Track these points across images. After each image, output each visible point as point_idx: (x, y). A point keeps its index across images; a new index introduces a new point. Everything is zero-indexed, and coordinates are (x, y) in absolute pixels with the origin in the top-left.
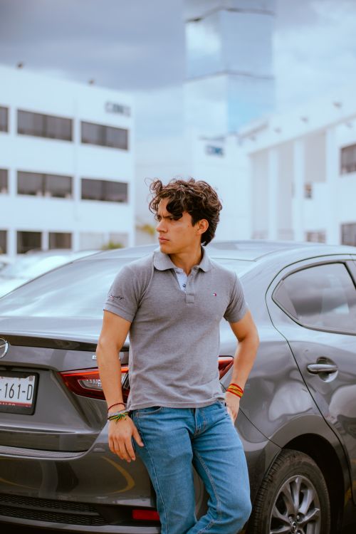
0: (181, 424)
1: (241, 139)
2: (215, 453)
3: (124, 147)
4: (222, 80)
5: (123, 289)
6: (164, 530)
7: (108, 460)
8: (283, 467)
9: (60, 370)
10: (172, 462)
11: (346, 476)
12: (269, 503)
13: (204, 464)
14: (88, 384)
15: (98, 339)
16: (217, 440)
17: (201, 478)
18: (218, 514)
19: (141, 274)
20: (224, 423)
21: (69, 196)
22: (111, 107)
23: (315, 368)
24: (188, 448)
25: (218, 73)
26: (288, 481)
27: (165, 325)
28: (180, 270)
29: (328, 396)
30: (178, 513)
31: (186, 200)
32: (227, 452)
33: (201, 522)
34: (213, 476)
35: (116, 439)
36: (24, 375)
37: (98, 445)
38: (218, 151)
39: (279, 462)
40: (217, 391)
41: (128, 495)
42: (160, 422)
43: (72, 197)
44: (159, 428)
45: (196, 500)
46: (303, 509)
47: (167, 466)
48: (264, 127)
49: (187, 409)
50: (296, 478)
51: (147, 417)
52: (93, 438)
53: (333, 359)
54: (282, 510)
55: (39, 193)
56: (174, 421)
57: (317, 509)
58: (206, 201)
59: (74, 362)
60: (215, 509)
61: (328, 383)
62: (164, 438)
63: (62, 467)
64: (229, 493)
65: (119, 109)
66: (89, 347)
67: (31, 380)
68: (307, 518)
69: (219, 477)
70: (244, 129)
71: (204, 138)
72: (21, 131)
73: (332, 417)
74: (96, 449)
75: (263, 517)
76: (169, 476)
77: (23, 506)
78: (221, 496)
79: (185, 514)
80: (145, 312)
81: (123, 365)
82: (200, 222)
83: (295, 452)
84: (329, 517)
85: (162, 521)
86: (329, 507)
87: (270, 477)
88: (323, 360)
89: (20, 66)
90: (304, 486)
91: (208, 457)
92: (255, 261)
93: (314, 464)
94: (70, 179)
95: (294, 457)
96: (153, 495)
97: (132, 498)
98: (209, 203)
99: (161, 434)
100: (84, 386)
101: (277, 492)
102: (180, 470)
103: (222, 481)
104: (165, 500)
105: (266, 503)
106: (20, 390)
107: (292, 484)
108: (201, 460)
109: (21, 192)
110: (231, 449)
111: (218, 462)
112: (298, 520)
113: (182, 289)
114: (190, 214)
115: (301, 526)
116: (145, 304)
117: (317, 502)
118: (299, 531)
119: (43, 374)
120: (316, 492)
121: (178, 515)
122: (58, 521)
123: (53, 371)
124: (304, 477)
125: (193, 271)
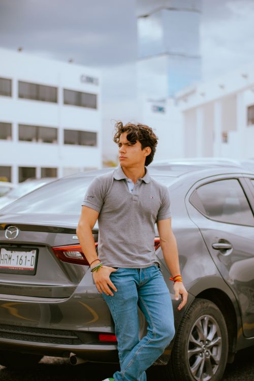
0: (131, 278)
1: (177, 101)
2: (152, 296)
3: (94, 107)
4: (163, 59)
5: (94, 191)
6: (119, 346)
7: (83, 304)
8: (196, 309)
9: (52, 246)
10: (125, 302)
11: (238, 319)
12: (187, 332)
13: (145, 303)
14: (70, 254)
15: (77, 226)
16: (153, 288)
17: (143, 313)
18: (153, 335)
19: (105, 182)
20: (157, 278)
21: (55, 142)
22: (84, 79)
23: (217, 246)
24: (135, 294)
25: (161, 54)
26: (200, 319)
27: (120, 214)
28: (130, 180)
29: (228, 267)
30: (128, 335)
31: (138, 133)
32: (159, 296)
33: (143, 340)
34: (150, 311)
36: (29, 250)
37: (77, 295)
38: (161, 110)
39: (194, 306)
41: (95, 325)
45: (140, 326)
46: (210, 337)
47: (122, 305)
48: (193, 92)
49: (135, 269)
50: (205, 317)
52: (73, 289)
54: (196, 337)
55: (34, 140)
56: (126, 277)
57: (220, 338)
59: (61, 241)
60: (151, 332)
61: (227, 256)
63: (53, 307)
64: (160, 321)
65: (90, 80)
66: (71, 231)
67: (33, 253)
68: (212, 343)
69: (155, 312)
70: (179, 94)
71: (151, 101)
72: (21, 96)
73: (231, 280)
74: (75, 297)
75: (183, 341)
76: (123, 311)
77: (29, 333)
78: (155, 323)
79: (133, 336)
80: (107, 206)
82: (146, 148)
83: (205, 300)
84: (227, 343)
85: (118, 340)
86: (227, 337)
87: (188, 316)
88: (222, 241)
89: (20, 50)
90: (210, 322)
91: (148, 299)
92: (178, 177)
93: (217, 308)
94: (56, 130)
95: (204, 303)
96: (113, 325)
97: (99, 326)
100: (68, 256)
101: (192, 325)
102: (130, 308)
103: (156, 314)
104: (121, 327)
105: (185, 332)
106: (26, 260)
107: (203, 320)
108: (143, 302)
109: (21, 139)
110: (162, 294)
111: (154, 302)
112: (207, 345)
113: (131, 192)
115: (208, 348)
116: (107, 200)
117: (219, 333)
118: (207, 352)
119: (41, 249)
120: (218, 327)
122: (51, 342)
123: (48, 246)
124: (211, 317)
125: (138, 181)
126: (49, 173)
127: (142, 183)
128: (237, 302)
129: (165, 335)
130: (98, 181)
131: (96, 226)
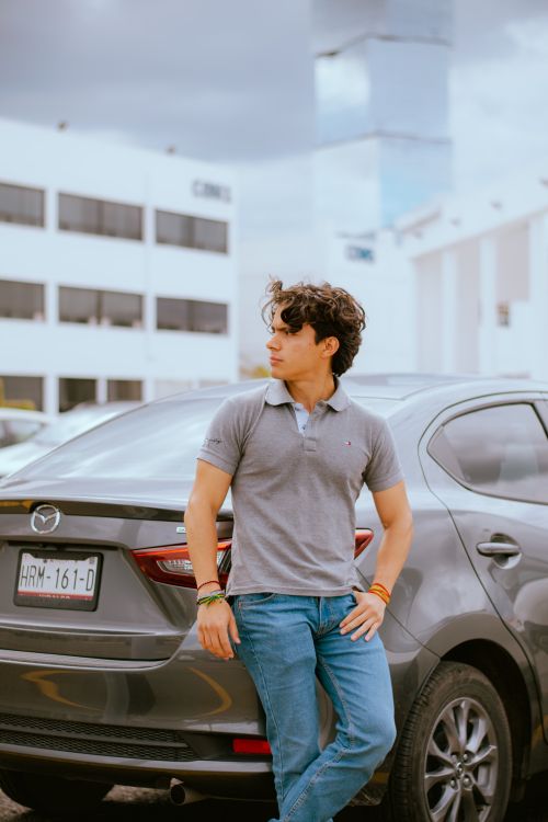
0: (301, 618)
1: (400, 236)
3: (222, 248)
4: (371, 146)
5: (221, 429)
7: (198, 672)
8: (443, 685)
9: (132, 548)
10: (288, 669)
11: (534, 706)
12: (423, 734)
13: (330, 672)
14: (171, 566)
15: (186, 504)
17: (328, 693)
18: (349, 740)
19: (245, 409)
21: (136, 323)
22: (200, 188)
23: (488, 549)
24: (310, 650)
25: (365, 136)
26: (450, 705)
28: (300, 406)
29: (512, 593)
30: (296, 739)
31: (308, 308)
32: (362, 656)
33: (327, 752)
34: (343, 689)
35: (206, 628)
36: (83, 557)
37: (185, 653)
38: (365, 255)
39: (437, 678)
40: (351, 576)
41: (224, 718)
42: (271, 614)
43: (143, 327)
44: (271, 622)
46: (473, 745)
47: (282, 675)
48: (435, 217)
49: (309, 597)
50: (462, 701)
51: (254, 607)
52: (178, 641)
53: (514, 537)
54: (443, 746)
55: (93, 321)
56: (289, 613)
57: (493, 747)
58: (336, 312)
59: (151, 536)
60: (345, 734)
61: (508, 570)
62: (276, 637)
63: (134, 680)
64: (364, 711)
65: (213, 191)
66: (174, 516)
67: (92, 562)
68: (477, 759)
69: (352, 689)
70: (405, 221)
71: (345, 235)
72: (64, 226)
73: (519, 621)
74: (182, 658)
75: (415, 753)
76: (285, 689)
77: (82, 736)
78: (352, 716)
79: (305, 742)
80: (250, 461)
81: (220, 540)
82: (328, 340)
83: (461, 665)
84: (510, 758)
85: (273, 751)
86: (510, 744)
87: (424, 699)
88: (499, 538)
89: (62, 126)
90: (473, 713)
91: (337, 663)
92: (403, 399)
93: (487, 682)
94: (140, 298)
95: (460, 672)
96: (262, 717)
97: (232, 722)
98: (342, 315)
99: (273, 631)
100: (166, 569)
101: (434, 720)
102: (299, 681)
104: (279, 722)
105: (419, 734)
106: (76, 578)
107: (456, 709)
108: (327, 668)
109: (64, 318)
110: (368, 652)
111: (350, 670)
112: (465, 761)
113: (301, 431)
114: (313, 326)
115: (469, 769)
116: (249, 449)
117: (492, 737)
118: (466, 776)
119: (108, 554)
120: (490, 723)
121: (295, 743)
122: (131, 756)
123: (123, 549)
124: (474, 701)
125: (317, 408)
126: (125, 390)
127: (327, 412)
128: (531, 668)
129: (374, 740)
130: (231, 407)
131: (228, 505)
